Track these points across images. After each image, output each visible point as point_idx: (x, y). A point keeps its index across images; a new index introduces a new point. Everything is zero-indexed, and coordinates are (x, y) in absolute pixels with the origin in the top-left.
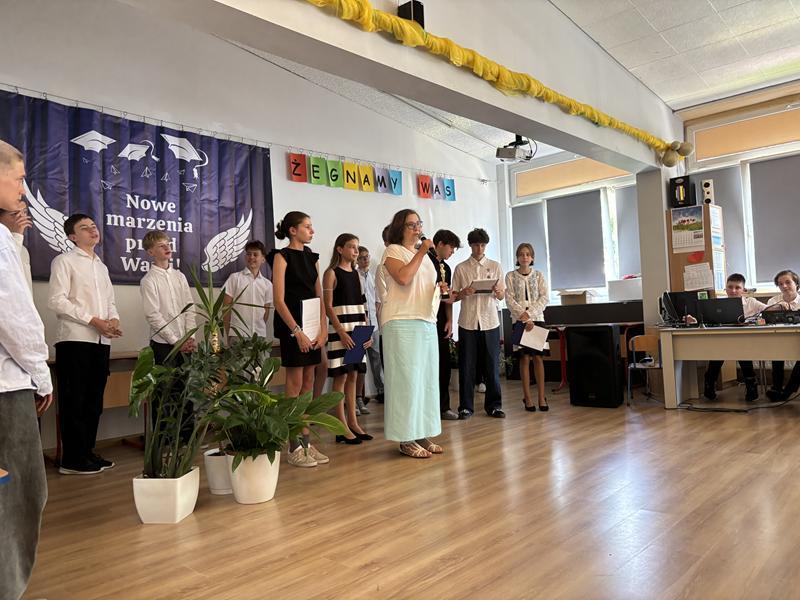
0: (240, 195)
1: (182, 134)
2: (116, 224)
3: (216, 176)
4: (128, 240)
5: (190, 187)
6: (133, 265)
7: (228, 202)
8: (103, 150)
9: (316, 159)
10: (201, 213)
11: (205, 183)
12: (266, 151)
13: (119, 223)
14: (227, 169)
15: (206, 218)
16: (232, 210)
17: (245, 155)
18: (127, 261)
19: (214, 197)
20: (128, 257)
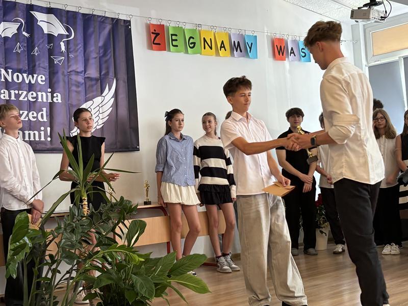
0: (104, 66)
1: (49, 11)
3: (82, 49)
5: (58, 60)
7: (93, 72)
9: (174, 28)
10: (69, 84)
11: (71, 55)
12: (127, 23)
14: (92, 41)
15: (74, 88)
16: (96, 80)
17: (108, 27)
19: (80, 68)
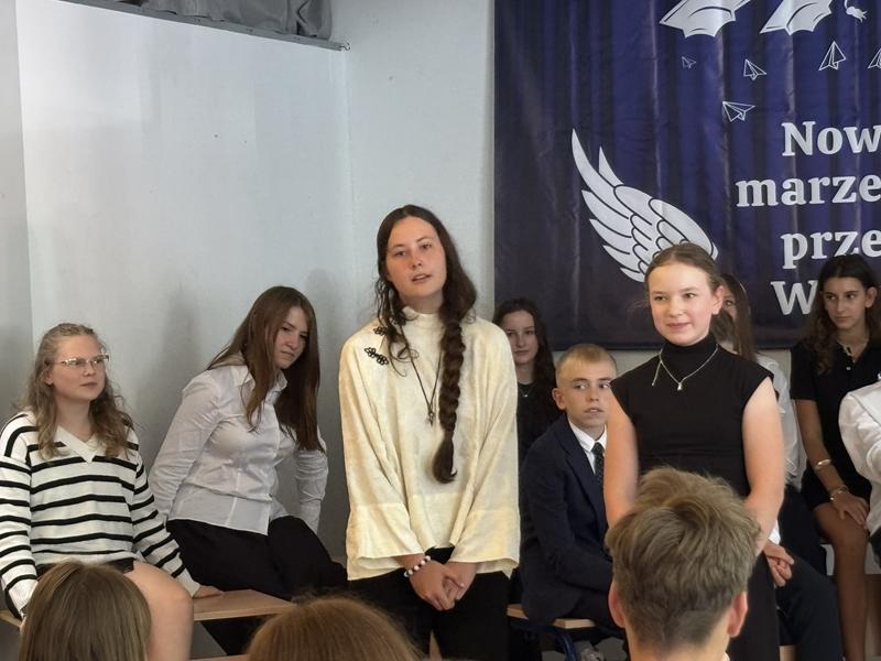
2: (758, 202)
4: (788, 239)
6: (802, 299)
8: (727, 28)
13: (765, 198)
18: (788, 290)
20: (790, 279)
